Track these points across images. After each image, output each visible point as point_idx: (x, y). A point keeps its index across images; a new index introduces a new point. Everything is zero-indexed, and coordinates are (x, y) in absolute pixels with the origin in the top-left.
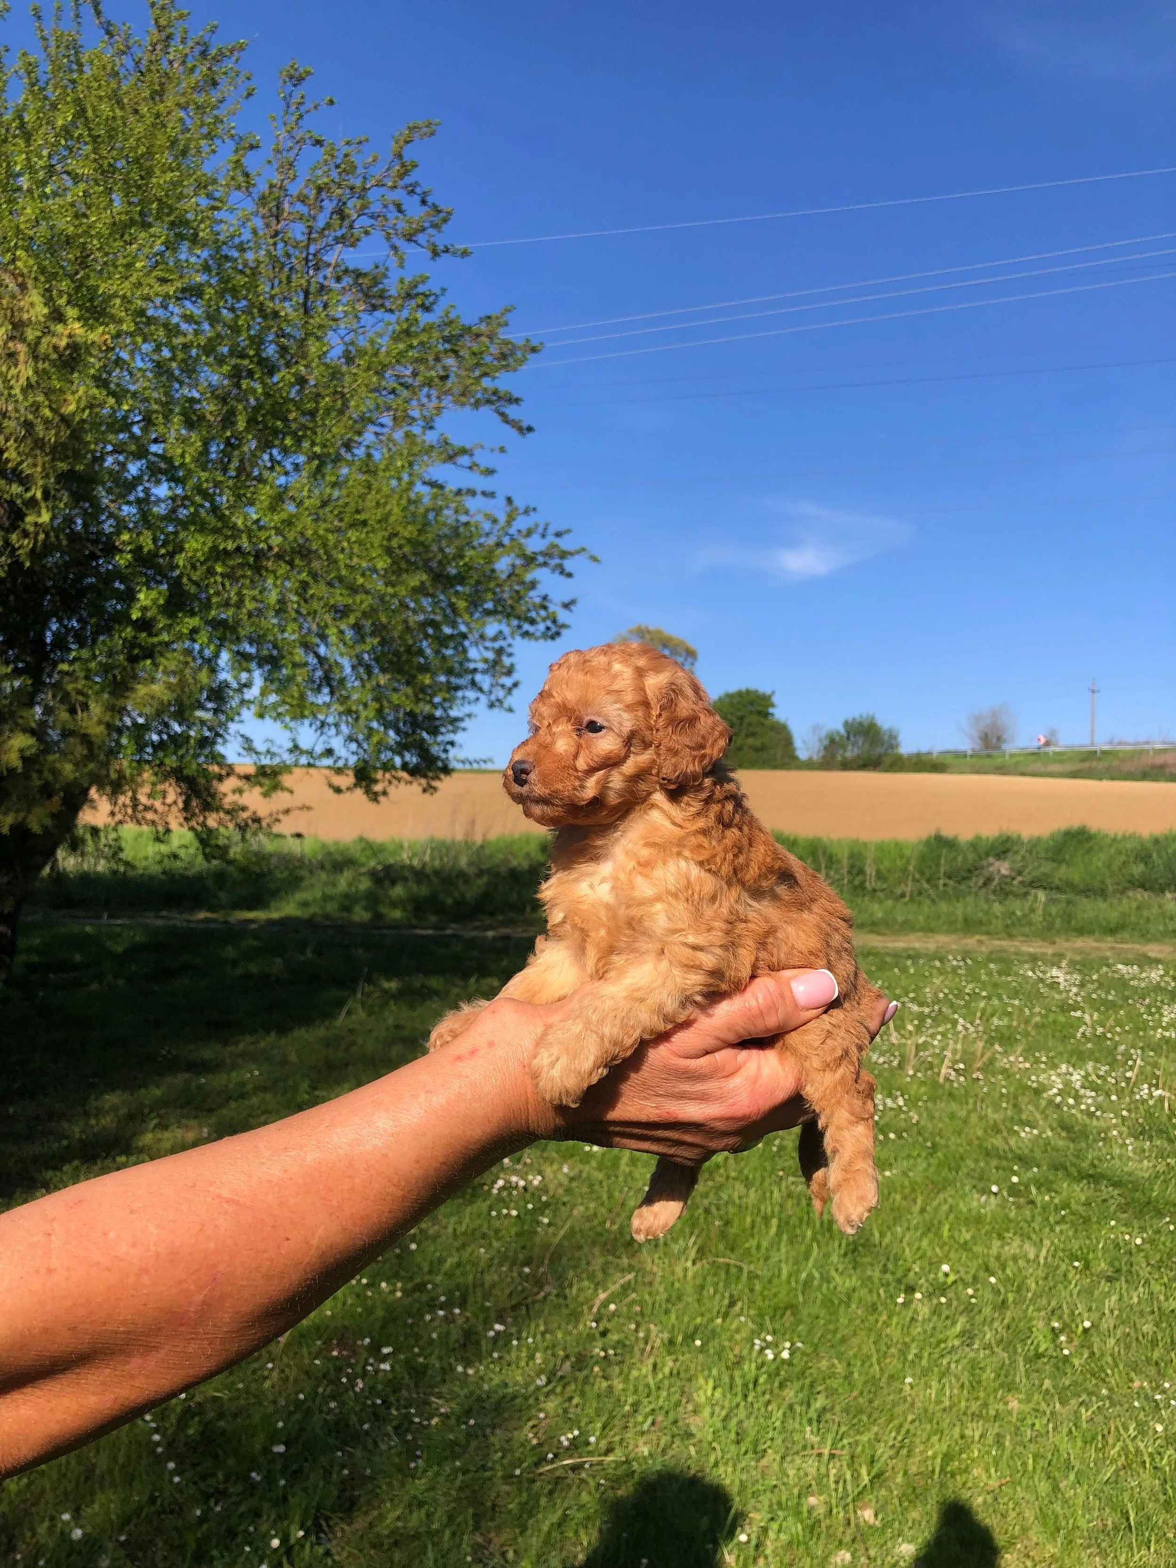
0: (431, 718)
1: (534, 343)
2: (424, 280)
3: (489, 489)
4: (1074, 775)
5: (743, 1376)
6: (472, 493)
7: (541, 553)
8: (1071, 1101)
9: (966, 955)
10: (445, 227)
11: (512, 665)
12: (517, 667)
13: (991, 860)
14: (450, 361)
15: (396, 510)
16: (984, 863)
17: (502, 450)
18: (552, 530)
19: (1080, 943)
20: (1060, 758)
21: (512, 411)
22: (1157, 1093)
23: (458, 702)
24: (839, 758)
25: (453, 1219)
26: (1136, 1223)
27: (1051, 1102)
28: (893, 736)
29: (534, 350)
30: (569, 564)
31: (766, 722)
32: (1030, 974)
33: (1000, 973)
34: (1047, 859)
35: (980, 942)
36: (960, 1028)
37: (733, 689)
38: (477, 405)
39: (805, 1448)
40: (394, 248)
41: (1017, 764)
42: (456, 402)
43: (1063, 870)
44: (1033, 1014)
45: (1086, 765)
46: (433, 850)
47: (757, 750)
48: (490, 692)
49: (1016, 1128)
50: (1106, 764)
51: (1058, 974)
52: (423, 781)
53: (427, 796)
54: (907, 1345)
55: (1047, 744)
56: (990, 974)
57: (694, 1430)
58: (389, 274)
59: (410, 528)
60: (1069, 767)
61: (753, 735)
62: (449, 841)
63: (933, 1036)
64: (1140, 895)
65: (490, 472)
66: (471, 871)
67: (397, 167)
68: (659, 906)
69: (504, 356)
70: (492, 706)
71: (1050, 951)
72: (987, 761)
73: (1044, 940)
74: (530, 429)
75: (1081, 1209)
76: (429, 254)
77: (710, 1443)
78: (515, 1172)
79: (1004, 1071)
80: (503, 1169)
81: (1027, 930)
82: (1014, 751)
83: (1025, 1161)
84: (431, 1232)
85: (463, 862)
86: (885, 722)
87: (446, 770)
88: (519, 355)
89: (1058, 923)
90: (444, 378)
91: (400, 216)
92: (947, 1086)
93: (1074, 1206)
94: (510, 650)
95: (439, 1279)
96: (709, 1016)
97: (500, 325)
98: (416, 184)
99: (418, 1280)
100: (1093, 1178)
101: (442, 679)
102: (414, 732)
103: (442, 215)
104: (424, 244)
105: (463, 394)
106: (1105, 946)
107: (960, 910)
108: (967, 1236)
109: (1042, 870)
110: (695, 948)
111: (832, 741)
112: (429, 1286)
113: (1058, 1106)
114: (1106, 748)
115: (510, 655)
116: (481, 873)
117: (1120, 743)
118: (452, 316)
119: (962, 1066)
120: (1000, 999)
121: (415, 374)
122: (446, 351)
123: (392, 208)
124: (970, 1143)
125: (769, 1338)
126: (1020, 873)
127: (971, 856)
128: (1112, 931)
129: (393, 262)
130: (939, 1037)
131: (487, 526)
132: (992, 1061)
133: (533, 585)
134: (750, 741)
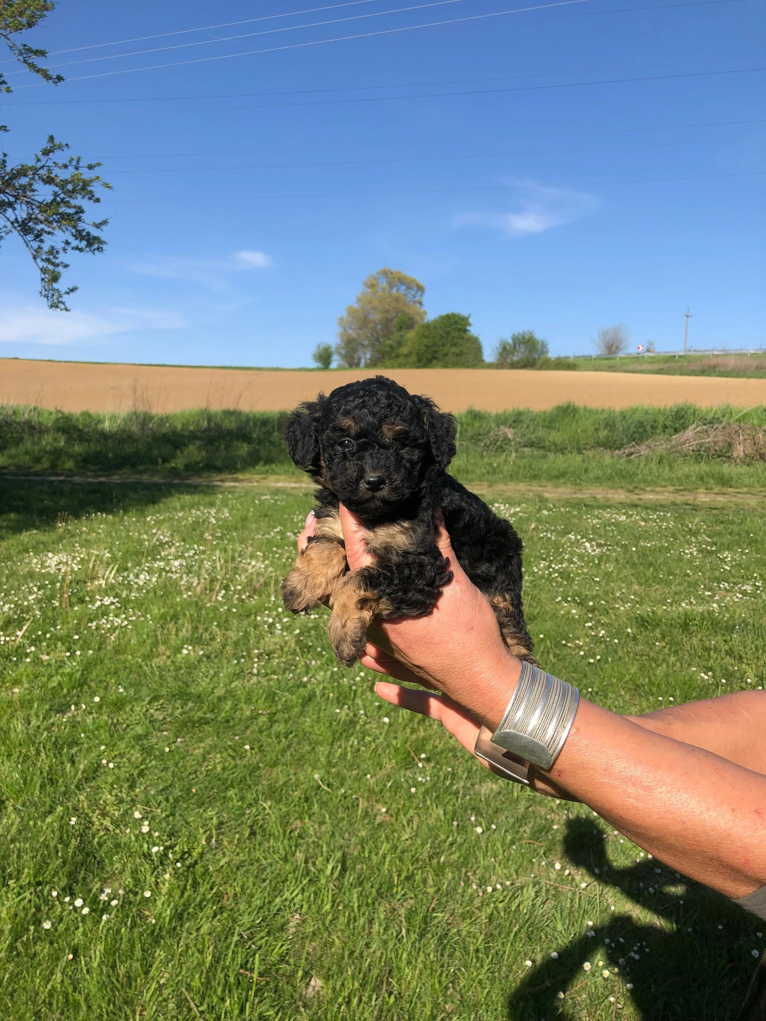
4: (658, 372)
20: (653, 361)
24: (509, 361)
28: (544, 346)
31: (465, 336)
37: (444, 313)
41: (623, 364)
45: (667, 365)
47: (457, 355)
50: (680, 365)
60: (656, 367)
61: (455, 345)
72: (605, 363)
82: (624, 356)
86: (539, 336)
111: (504, 349)
114: (681, 354)
117: (695, 351)
134: (454, 349)
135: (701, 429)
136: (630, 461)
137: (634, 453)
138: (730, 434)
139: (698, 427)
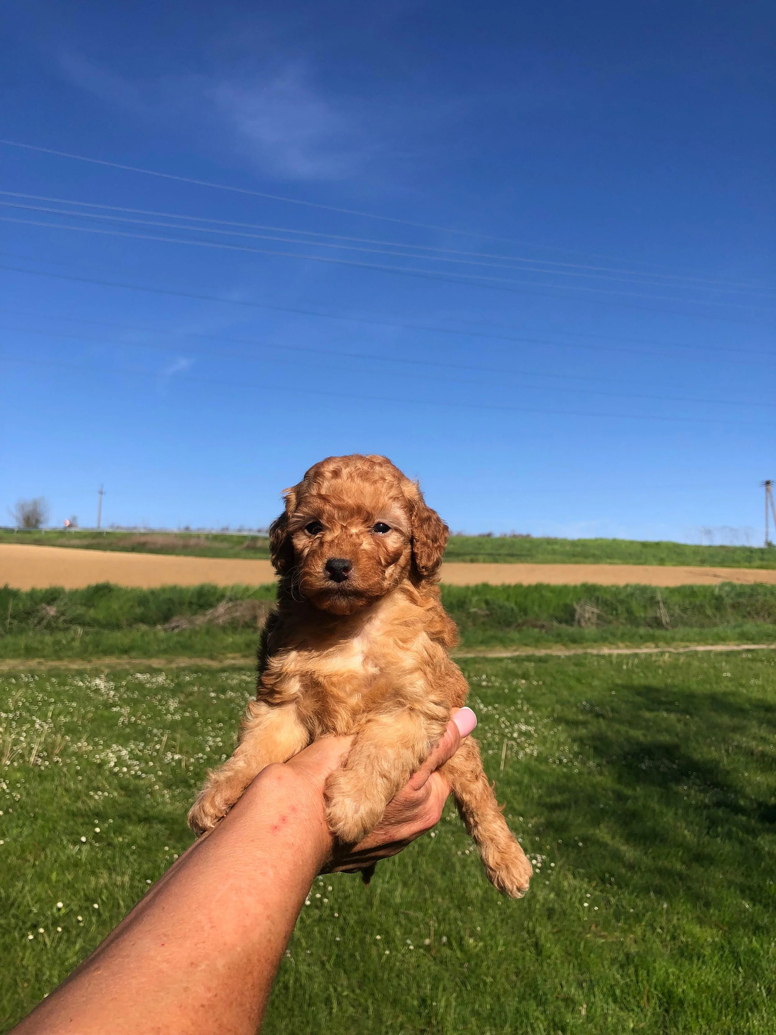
4: (87, 547)
8: (125, 769)
9: (32, 673)
13: (44, 605)
16: (39, 607)
19: (108, 660)
20: (81, 535)
22: (177, 757)
26: (179, 846)
27: (111, 770)
32: (81, 684)
33: (60, 684)
34: (82, 604)
35: (39, 663)
36: (37, 726)
41: (49, 538)
43: (92, 612)
44: (86, 713)
45: (96, 541)
49: (92, 793)
50: (109, 541)
51: (100, 683)
55: (70, 526)
56: (52, 685)
60: (85, 542)
63: (19, 734)
64: (144, 627)
71: (88, 667)
72: (28, 536)
73: (83, 659)
75: (144, 842)
79: (74, 754)
81: (70, 653)
82: (48, 530)
83: (101, 816)
89: (90, 647)
92: (36, 769)
93: (139, 841)
100: (146, 819)
106: (123, 662)
107: (22, 641)
108: (70, 877)
109: (78, 612)
110: (437, 704)
113: (116, 774)
114: (110, 530)
117: (118, 528)
119: (45, 754)
120: (62, 702)
124: (61, 809)
126: (63, 614)
127: (29, 603)
128: (125, 651)
130: (24, 734)
132: (66, 748)
135: (230, 604)
136: (180, 634)
137: (177, 627)
138: (254, 608)
139: (227, 603)
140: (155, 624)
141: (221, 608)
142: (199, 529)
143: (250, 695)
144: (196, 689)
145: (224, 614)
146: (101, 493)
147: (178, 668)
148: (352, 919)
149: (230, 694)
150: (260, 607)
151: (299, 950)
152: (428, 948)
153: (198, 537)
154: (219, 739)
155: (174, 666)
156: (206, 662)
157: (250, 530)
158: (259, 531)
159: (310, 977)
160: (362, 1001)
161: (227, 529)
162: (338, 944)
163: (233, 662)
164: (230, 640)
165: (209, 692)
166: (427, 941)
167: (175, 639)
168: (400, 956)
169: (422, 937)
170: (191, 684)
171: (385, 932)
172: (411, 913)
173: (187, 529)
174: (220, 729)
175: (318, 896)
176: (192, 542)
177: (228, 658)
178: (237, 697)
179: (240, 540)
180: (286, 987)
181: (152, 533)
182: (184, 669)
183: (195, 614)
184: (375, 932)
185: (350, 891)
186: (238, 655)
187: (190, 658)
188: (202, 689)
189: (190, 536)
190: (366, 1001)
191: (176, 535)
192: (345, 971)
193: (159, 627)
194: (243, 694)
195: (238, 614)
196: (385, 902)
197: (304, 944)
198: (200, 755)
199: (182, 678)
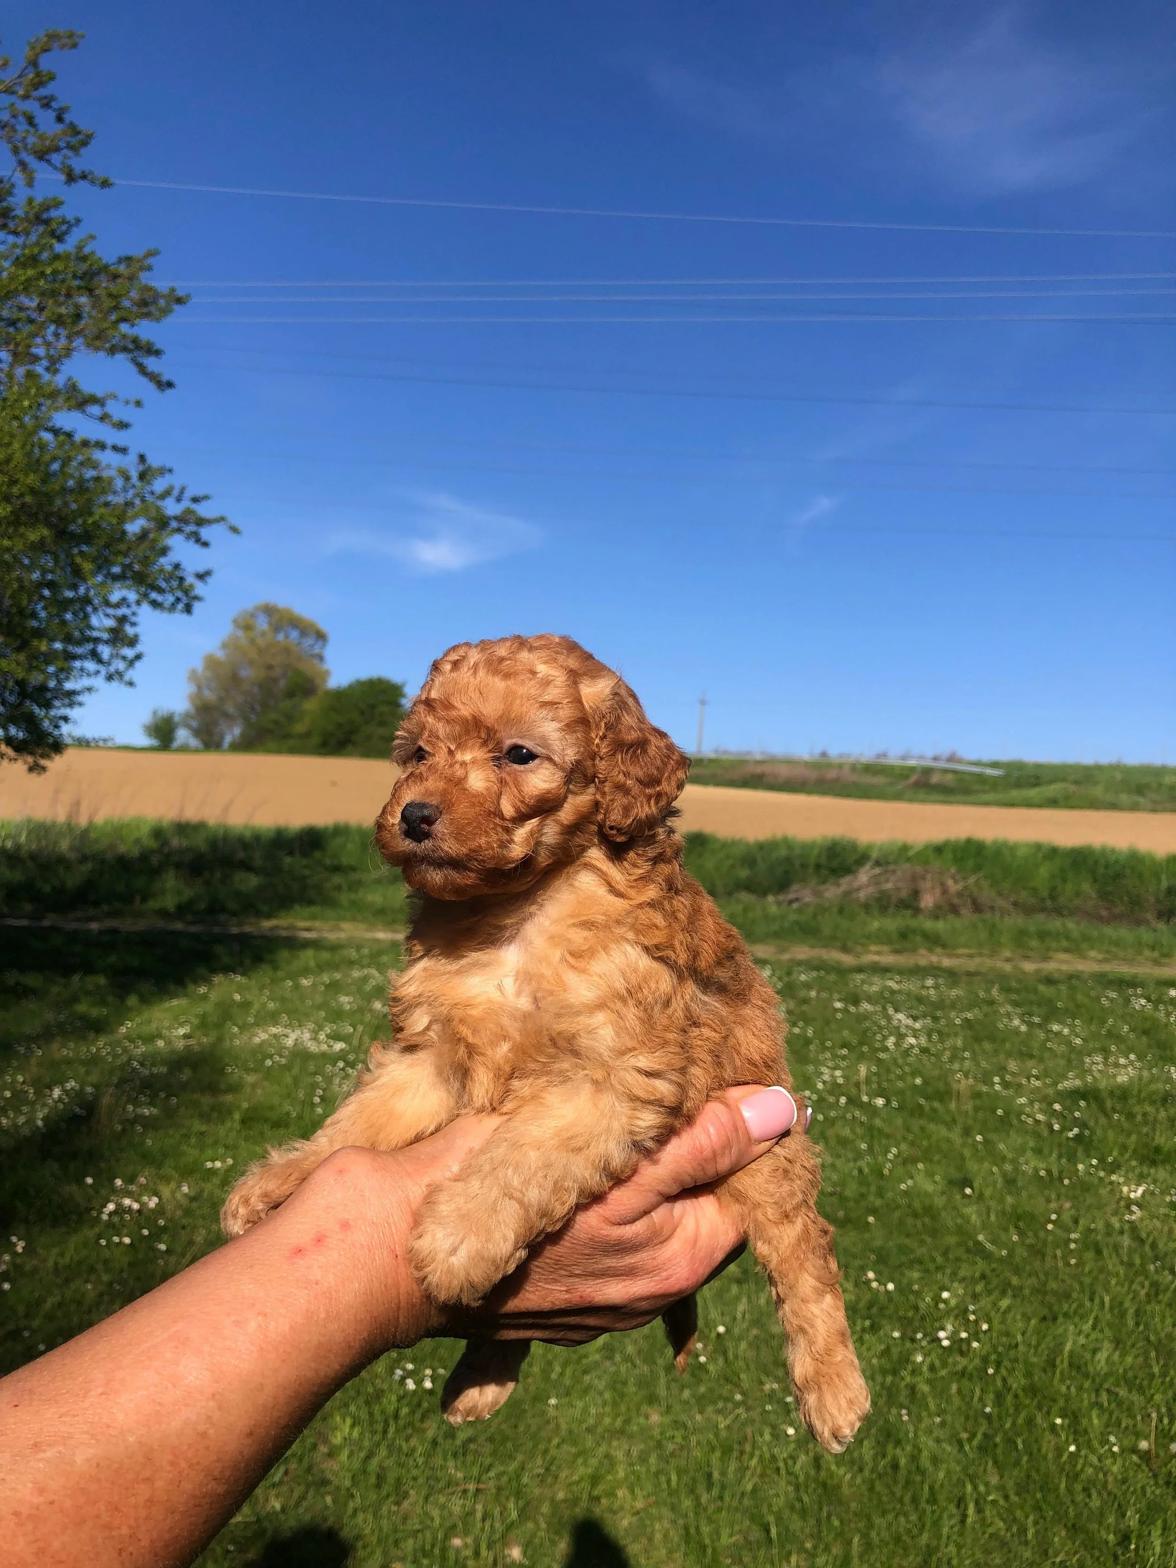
0: (43, 688)
1: (180, 293)
2: (58, 204)
3: (121, 443)
5: (383, 1412)
6: (101, 446)
7: (176, 518)
10: (83, 151)
11: (136, 636)
12: (142, 638)
14: (83, 300)
15: (18, 456)
17: (138, 404)
18: (188, 494)
21: (151, 363)
23: (75, 673)
25: (55, 1251)
29: (179, 301)
30: (205, 533)
31: (397, 710)
37: (362, 676)
38: (112, 351)
39: (449, 1484)
40: (23, 165)
42: (88, 346)
45: (693, 771)
46: (29, 833)
48: (109, 664)
52: (30, 759)
53: (34, 775)
54: (550, 1363)
57: (329, 1476)
58: (16, 191)
59: (32, 476)
61: (384, 724)
62: (49, 820)
64: (748, 898)
65: (123, 426)
66: (72, 856)
67: (31, 76)
68: (600, 1017)
69: (144, 303)
70: (110, 678)
74: (170, 385)
76: (63, 178)
77: (348, 1490)
78: (129, 1194)
80: (114, 1191)
84: (28, 1268)
85: (64, 845)
87: (57, 747)
88: (162, 303)
90: (78, 316)
91: (32, 130)
94: (133, 619)
95: (36, 1323)
96: (655, 1162)
97: (141, 269)
98: (52, 98)
99: (11, 1326)
101: (58, 646)
102: (21, 704)
103: (80, 137)
104: (59, 165)
105: (98, 337)
110: (649, 1074)
112: (26, 1334)
114: (713, 756)
115: (134, 624)
116: (84, 859)
118: (87, 250)
121: (41, 308)
122: (79, 288)
123: (21, 118)
125: (410, 1366)
129: (19, 177)
131: (119, 483)
133: (164, 551)
134: (382, 731)
135: (877, 871)
136: (800, 911)
137: (797, 900)
138: (914, 878)
139: (872, 868)
140: (764, 894)
141: (863, 876)
142: (841, 756)
143: (896, 1011)
144: (813, 994)
145: (867, 886)
146: (703, 702)
147: (791, 960)
148: (1017, 1382)
149: (866, 1006)
150: (924, 878)
151: (924, 1414)
152: (1146, 1457)
153: (840, 766)
154: (838, 1073)
155: (786, 957)
156: (836, 956)
157: (922, 757)
158: (935, 759)
159: (935, 1460)
160: (1019, 1514)
161: (885, 755)
162: (988, 1417)
163: (876, 958)
164: (876, 925)
165: (830, 1000)
166: (1144, 1445)
167: (793, 917)
168: (1094, 1459)
169: (1138, 1435)
170: (808, 986)
171: (1074, 1417)
172: (1123, 1392)
173: (824, 754)
174: (844, 1058)
175: (964, 1335)
176: (832, 774)
177: (868, 952)
178: (876, 1012)
179: (904, 773)
180: (895, 1466)
181: (772, 761)
182: (799, 963)
183: (824, 882)
184: (1055, 1410)
185: (1019, 1338)
186: (886, 948)
187: (813, 947)
188: (824, 995)
189: (830, 766)
190: (1027, 1517)
191: (806, 764)
192: (995, 1462)
193: (771, 898)
194: (884, 1008)
195: (889, 886)
196: (1077, 1366)
197: (932, 1407)
198: (807, 1093)
199: (794, 976)
